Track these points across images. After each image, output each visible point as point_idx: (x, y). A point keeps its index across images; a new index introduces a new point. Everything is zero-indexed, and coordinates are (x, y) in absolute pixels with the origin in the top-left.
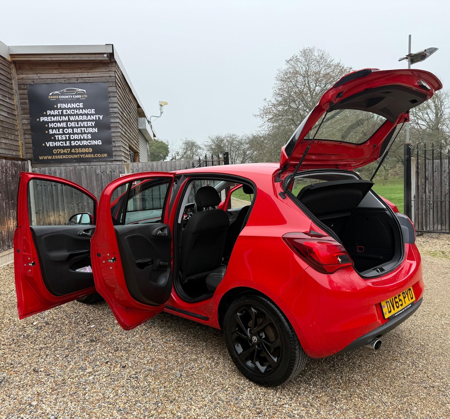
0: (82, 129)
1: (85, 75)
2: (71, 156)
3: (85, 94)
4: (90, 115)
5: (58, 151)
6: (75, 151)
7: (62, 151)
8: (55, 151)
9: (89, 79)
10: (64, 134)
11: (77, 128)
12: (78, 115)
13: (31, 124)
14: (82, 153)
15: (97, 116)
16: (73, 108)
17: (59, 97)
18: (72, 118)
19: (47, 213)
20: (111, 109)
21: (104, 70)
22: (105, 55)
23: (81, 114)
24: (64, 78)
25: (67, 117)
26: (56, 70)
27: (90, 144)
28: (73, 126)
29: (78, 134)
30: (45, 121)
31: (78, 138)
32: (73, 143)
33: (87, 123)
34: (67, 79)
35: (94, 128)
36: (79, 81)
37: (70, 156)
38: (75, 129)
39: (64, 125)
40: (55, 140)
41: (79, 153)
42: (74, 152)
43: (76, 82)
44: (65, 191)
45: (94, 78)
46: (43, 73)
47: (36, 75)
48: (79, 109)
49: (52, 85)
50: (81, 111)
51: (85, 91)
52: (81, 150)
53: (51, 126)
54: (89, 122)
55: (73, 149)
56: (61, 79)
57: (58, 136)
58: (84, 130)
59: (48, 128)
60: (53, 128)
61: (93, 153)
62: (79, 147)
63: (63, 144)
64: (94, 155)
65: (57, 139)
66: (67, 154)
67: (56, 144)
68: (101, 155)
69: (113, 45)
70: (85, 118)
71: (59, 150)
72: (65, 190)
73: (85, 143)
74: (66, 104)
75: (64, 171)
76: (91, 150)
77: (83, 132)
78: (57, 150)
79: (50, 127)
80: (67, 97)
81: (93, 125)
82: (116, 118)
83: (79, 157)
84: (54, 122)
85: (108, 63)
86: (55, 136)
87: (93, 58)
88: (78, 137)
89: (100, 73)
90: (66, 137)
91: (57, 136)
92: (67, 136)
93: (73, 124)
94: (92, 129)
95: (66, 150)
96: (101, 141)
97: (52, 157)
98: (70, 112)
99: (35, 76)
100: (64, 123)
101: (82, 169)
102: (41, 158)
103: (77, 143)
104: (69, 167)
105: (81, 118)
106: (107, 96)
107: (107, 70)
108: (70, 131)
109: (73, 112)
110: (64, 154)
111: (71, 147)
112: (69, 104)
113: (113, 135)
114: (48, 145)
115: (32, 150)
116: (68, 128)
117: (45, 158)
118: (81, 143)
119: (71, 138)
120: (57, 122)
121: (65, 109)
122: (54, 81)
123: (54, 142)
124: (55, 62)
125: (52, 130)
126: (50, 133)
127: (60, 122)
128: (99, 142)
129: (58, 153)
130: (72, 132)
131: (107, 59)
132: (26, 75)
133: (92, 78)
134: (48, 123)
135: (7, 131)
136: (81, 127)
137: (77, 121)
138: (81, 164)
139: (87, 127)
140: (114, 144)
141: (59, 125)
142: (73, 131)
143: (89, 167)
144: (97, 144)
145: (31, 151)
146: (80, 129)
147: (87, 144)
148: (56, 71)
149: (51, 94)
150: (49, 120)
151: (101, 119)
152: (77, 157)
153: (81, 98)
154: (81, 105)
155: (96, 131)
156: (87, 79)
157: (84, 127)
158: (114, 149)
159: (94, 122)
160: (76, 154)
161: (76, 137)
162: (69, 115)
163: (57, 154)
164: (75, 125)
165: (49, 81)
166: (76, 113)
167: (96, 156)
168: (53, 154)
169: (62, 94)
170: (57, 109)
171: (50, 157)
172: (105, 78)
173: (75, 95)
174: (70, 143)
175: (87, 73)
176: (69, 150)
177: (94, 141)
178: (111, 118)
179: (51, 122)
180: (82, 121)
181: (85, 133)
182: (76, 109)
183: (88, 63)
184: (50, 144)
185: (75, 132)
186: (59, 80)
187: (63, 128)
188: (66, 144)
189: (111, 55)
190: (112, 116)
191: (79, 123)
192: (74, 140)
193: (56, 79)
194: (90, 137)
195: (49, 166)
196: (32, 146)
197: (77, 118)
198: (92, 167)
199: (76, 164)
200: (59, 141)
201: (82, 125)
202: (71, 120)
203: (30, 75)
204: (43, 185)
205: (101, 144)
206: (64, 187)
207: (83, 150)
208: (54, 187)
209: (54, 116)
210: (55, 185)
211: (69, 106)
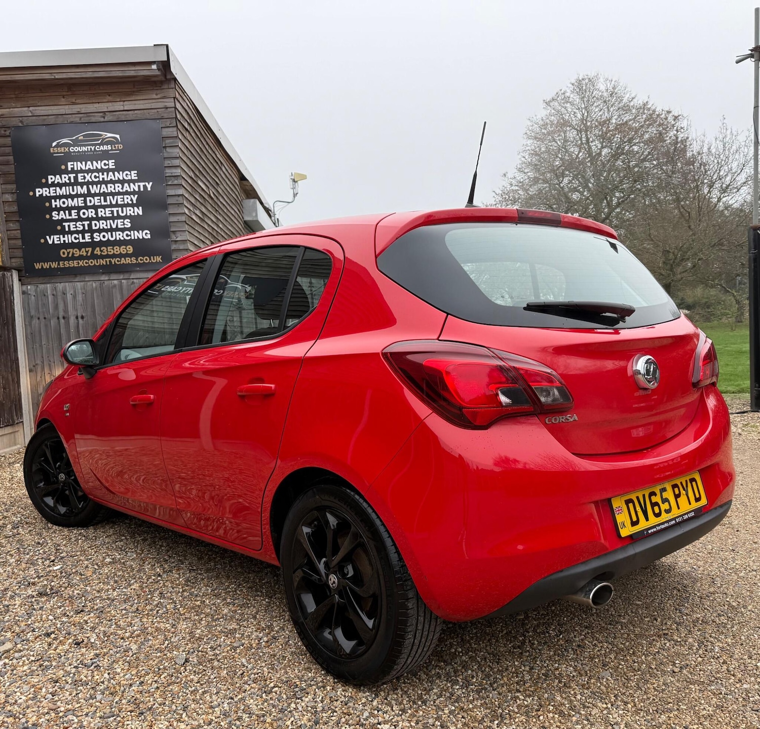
0: (113, 209)
1: (118, 106)
3: (118, 142)
4: (129, 182)
5: (68, 253)
6: (101, 251)
7: (77, 253)
8: (64, 253)
9: (127, 115)
10: (80, 219)
11: (104, 207)
12: (106, 183)
13: (18, 201)
14: (114, 256)
15: (142, 184)
16: (97, 170)
17: (69, 149)
18: (95, 189)
19: (50, 370)
20: (167, 171)
21: (154, 96)
22: (154, 67)
23: (111, 182)
24: (79, 113)
25: (85, 187)
26: (63, 97)
27: (129, 238)
28: (96, 204)
29: (106, 219)
30: (44, 195)
31: (106, 227)
32: (97, 237)
33: (123, 198)
34: (85, 115)
35: (135, 208)
36: (106, 119)
37: (92, 262)
38: (99, 210)
39: (80, 202)
40: (63, 232)
41: (108, 256)
42: (99, 253)
43: (102, 120)
44: (83, 330)
45: (136, 112)
46: (39, 104)
47: (26, 109)
48: (108, 171)
49: (56, 127)
50: (111, 176)
51: (118, 136)
52: (113, 249)
53: (56, 205)
54: (125, 197)
55: (98, 249)
56: (74, 116)
57: (68, 224)
58: (118, 211)
59: (51, 210)
60: (58, 209)
61: (135, 254)
62: (108, 243)
63: (79, 238)
64: (137, 260)
65: (67, 229)
66: (87, 258)
67: (66, 239)
68: (150, 259)
69: (167, 46)
70: (118, 188)
71: (71, 250)
72: (83, 327)
73: (119, 236)
74: (84, 163)
75: (80, 291)
76: (130, 249)
77: (115, 214)
78: (68, 250)
79: (54, 206)
80: (85, 149)
81: (135, 202)
82: (178, 187)
83: (108, 263)
85: (162, 82)
86: (64, 224)
87: (131, 72)
88: (107, 225)
89: (146, 101)
90: (83, 225)
91: (66, 224)
92: (86, 223)
93: (96, 201)
94: (132, 209)
95: (83, 249)
96: (148, 232)
97: (59, 264)
98: (91, 177)
99: (25, 111)
100: (80, 199)
101: (115, 286)
102: (38, 266)
103: (104, 237)
104: (91, 283)
105: (111, 188)
106: (160, 144)
107: (159, 96)
108: (91, 213)
109: (95, 177)
110: (81, 258)
111: (93, 244)
112: (89, 163)
113: (172, 219)
114: (50, 242)
115: (20, 251)
116: (87, 207)
117: (46, 266)
118: (112, 237)
119: (94, 228)
120: (66, 197)
121: (82, 171)
122: (60, 120)
123: (61, 236)
124: (62, 82)
125: (57, 213)
126: (53, 218)
127: (72, 197)
128: (146, 234)
129: (70, 255)
130: (95, 216)
131: (158, 73)
132: (8, 110)
133: (132, 112)
134: (49, 199)
136: (111, 206)
137: (105, 195)
138: (113, 276)
139: (122, 206)
140: (174, 238)
141: (70, 202)
142: (96, 213)
143: (127, 282)
144: (141, 238)
145: (19, 253)
146: (110, 209)
147: (122, 239)
148: (63, 99)
149: (54, 144)
150: (52, 194)
151: (149, 189)
152: (105, 264)
153: (112, 150)
154: (111, 164)
155: (141, 213)
156: (123, 114)
157: (117, 205)
158: (174, 247)
159: (136, 196)
160: (102, 257)
161: (102, 224)
162: (88, 184)
163: (68, 259)
164: (101, 202)
165: (51, 120)
166: (101, 180)
167: (141, 260)
168: (59, 259)
169: (76, 143)
170: (66, 172)
171: (54, 265)
172: (156, 111)
173: (99, 145)
174: (92, 238)
175: (122, 103)
176: (90, 249)
177: (136, 232)
178: (168, 187)
179: (56, 198)
180: (112, 194)
181: (119, 217)
182: (102, 171)
183: (124, 82)
184: (54, 239)
185: (100, 216)
186: (70, 118)
187: (79, 209)
188: (84, 238)
189: (165, 65)
190: (169, 183)
191: (108, 197)
192: (100, 231)
193: (65, 116)
194: (129, 225)
195: (53, 281)
196: (21, 244)
197: (104, 189)
198: (133, 283)
199: (104, 276)
200: (71, 233)
201: (114, 202)
202: (93, 192)
203: (16, 109)
204: (42, 317)
205: (149, 236)
206: (80, 320)
207: (115, 250)
208: (62, 321)
209: (60, 185)
210: (64, 318)
211: (89, 165)
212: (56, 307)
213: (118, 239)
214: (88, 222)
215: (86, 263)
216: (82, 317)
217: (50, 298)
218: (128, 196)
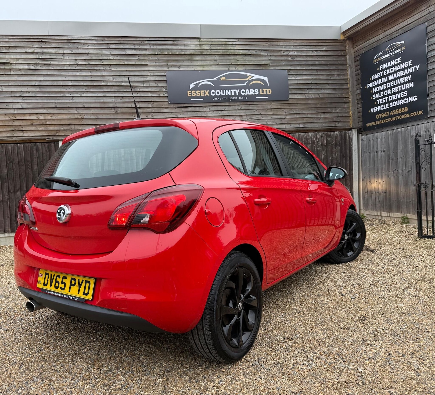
0: (399, 87)
1: (405, 23)
2: (390, 120)
3: (403, 46)
4: (406, 68)
5: (379, 116)
6: (393, 113)
7: (383, 115)
8: (378, 117)
9: (409, 27)
10: (384, 96)
11: (394, 87)
12: (396, 72)
13: (362, 93)
14: (399, 114)
15: (414, 68)
16: (392, 66)
17: (381, 58)
18: (391, 78)
19: (370, 179)
20: (429, 54)
21: (424, 8)
23: (399, 71)
24: (387, 36)
25: (387, 77)
27: (406, 102)
28: (392, 86)
29: (395, 93)
31: (395, 98)
32: (391, 105)
33: (404, 79)
34: (390, 35)
35: (410, 83)
36: (399, 33)
38: (393, 89)
39: (384, 87)
40: (377, 105)
41: (396, 115)
43: (397, 35)
44: (384, 158)
45: (414, 23)
46: (371, 38)
47: (366, 42)
48: (397, 65)
49: (376, 49)
50: (399, 67)
51: (403, 42)
52: (398, 110)
54: (405, 78)
55: (392, 111)
56: (385, 38)
57: (379, 100)
58: (401, 87)
59: (373, 94)
60: (375, 93)
61: (409, 112)
62: (396, 107)
63: (383, 107)
64: (410, 115)
65: (379, 103)
66: (387, 118)
67: (378, 109)
68: (417, 114)
70: (402, 73)
71: (380, 114)
72: (384, 156)
73: (401, 102)
74: (387, 64)
75: (383, 137)
76: (406, 109)
77: (400, 90)
78: (379, 115)
79: (374, 92)
80: (388, 55)
81: (410, 80)
82: (434, 63)
83: (396, 119)
84: (376, 86)
86: (378, 100)
90: (385, 99)
92: (386, 98)
93: (391, 84)
94: (408, 84)
95: (385, 113)
96: (416, 96)
97: (376, 123)
98: (389, 71)
99: (366, 44)
100: (384, 85)
101: (399, 132)
102: (368, 125)
103: (394, 104)
104: (388, 131)
105: (398, 75)
107: (426, 7)
108: (389, 92)
109: (392, 70)
110: (385, 118)
111: (390, 109)
112: (389, 63)
113: (430, 85)
114: (372, 112)
116: (387, 89)
117: (371, 124)
118: (398, 103)
119: (390, 100)
120: (378, 85)
121: (386, 69)
123: (377, 107)
125: (375, 95)
126: (374, 98)
127: (381, 85)
128: (415, 98)
130: (390, 93)
132: (359, 46)
133: (412, 24)
134: (371, 88)
135: (328, 105)
136: (398, 85)
137: (395, 79)
138: (399, 126)
139: (403, 84)
140: (431, 97)
141: (380, 88)
142: (391, 91)
143: (405, 129)
144: (412, 101)
145: (361, 119)
146: (397, 87)
147: (403, 103)
148: (381, 31)
149: (375, 58)
150: (373, 86)
151: (418, 69)
153: (400, 51)
154: (399, 60)
155: (413, 86)
156: (407, 27)
157: (401, 84)
158: (430, 103)
159: (411, 76)
160: (394, 116)
161: (393, 97)
162: (388, 75)
163: (379, 119)
164: (393, 84)
165: (375, 45)
166: (394, 71)
167: (412, 115)
168: (375, 120)
169: (385, 54)
170: (379, 71)
171: (374, 124)
173: (394, 51)
174: (389, 106)
175: (407, 21)
176: (388, 112)
177: (409, 98)
178: (429, 65)
180: (399, 78)
181: (402, 91)
182: (395, 66)
183: (406, 8)
184: (374, 110)
185: (393, 92)
186: (383, 40)
187: (384, 90)
188: (386, 107)
190: (430, 62)
191: (397, 80)
192: (392, 101)
193: (381, 40)
194: (406, 94)
195: (373, 132)
196: (362, 115)
197: (395, 76)
198: (407, 129)
199: (394, 127)
200: (380, 105)
201: (399, 83)
202: (390, 79)
203: (362, 45)
204: (368, 152)
205: (416, 99)
206: (383, 153)
207: (400, 111)
208: (376, 153)
209: (376, 80)
210: (376, 152)
211: (389, 64)
212: (373, 147)
213: (401, 104)
214: (387, 97)
215: (387, 120)
216: (384, 151)
217: (371, 141)
218: (407, 77)
